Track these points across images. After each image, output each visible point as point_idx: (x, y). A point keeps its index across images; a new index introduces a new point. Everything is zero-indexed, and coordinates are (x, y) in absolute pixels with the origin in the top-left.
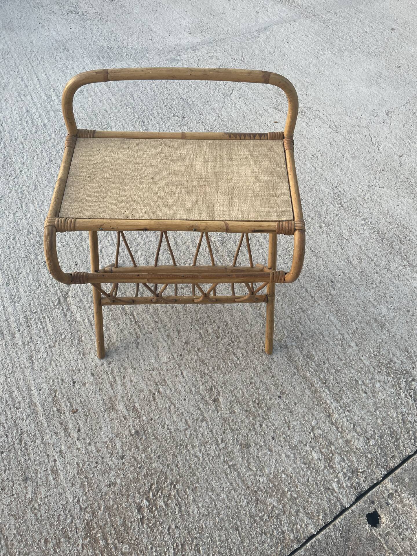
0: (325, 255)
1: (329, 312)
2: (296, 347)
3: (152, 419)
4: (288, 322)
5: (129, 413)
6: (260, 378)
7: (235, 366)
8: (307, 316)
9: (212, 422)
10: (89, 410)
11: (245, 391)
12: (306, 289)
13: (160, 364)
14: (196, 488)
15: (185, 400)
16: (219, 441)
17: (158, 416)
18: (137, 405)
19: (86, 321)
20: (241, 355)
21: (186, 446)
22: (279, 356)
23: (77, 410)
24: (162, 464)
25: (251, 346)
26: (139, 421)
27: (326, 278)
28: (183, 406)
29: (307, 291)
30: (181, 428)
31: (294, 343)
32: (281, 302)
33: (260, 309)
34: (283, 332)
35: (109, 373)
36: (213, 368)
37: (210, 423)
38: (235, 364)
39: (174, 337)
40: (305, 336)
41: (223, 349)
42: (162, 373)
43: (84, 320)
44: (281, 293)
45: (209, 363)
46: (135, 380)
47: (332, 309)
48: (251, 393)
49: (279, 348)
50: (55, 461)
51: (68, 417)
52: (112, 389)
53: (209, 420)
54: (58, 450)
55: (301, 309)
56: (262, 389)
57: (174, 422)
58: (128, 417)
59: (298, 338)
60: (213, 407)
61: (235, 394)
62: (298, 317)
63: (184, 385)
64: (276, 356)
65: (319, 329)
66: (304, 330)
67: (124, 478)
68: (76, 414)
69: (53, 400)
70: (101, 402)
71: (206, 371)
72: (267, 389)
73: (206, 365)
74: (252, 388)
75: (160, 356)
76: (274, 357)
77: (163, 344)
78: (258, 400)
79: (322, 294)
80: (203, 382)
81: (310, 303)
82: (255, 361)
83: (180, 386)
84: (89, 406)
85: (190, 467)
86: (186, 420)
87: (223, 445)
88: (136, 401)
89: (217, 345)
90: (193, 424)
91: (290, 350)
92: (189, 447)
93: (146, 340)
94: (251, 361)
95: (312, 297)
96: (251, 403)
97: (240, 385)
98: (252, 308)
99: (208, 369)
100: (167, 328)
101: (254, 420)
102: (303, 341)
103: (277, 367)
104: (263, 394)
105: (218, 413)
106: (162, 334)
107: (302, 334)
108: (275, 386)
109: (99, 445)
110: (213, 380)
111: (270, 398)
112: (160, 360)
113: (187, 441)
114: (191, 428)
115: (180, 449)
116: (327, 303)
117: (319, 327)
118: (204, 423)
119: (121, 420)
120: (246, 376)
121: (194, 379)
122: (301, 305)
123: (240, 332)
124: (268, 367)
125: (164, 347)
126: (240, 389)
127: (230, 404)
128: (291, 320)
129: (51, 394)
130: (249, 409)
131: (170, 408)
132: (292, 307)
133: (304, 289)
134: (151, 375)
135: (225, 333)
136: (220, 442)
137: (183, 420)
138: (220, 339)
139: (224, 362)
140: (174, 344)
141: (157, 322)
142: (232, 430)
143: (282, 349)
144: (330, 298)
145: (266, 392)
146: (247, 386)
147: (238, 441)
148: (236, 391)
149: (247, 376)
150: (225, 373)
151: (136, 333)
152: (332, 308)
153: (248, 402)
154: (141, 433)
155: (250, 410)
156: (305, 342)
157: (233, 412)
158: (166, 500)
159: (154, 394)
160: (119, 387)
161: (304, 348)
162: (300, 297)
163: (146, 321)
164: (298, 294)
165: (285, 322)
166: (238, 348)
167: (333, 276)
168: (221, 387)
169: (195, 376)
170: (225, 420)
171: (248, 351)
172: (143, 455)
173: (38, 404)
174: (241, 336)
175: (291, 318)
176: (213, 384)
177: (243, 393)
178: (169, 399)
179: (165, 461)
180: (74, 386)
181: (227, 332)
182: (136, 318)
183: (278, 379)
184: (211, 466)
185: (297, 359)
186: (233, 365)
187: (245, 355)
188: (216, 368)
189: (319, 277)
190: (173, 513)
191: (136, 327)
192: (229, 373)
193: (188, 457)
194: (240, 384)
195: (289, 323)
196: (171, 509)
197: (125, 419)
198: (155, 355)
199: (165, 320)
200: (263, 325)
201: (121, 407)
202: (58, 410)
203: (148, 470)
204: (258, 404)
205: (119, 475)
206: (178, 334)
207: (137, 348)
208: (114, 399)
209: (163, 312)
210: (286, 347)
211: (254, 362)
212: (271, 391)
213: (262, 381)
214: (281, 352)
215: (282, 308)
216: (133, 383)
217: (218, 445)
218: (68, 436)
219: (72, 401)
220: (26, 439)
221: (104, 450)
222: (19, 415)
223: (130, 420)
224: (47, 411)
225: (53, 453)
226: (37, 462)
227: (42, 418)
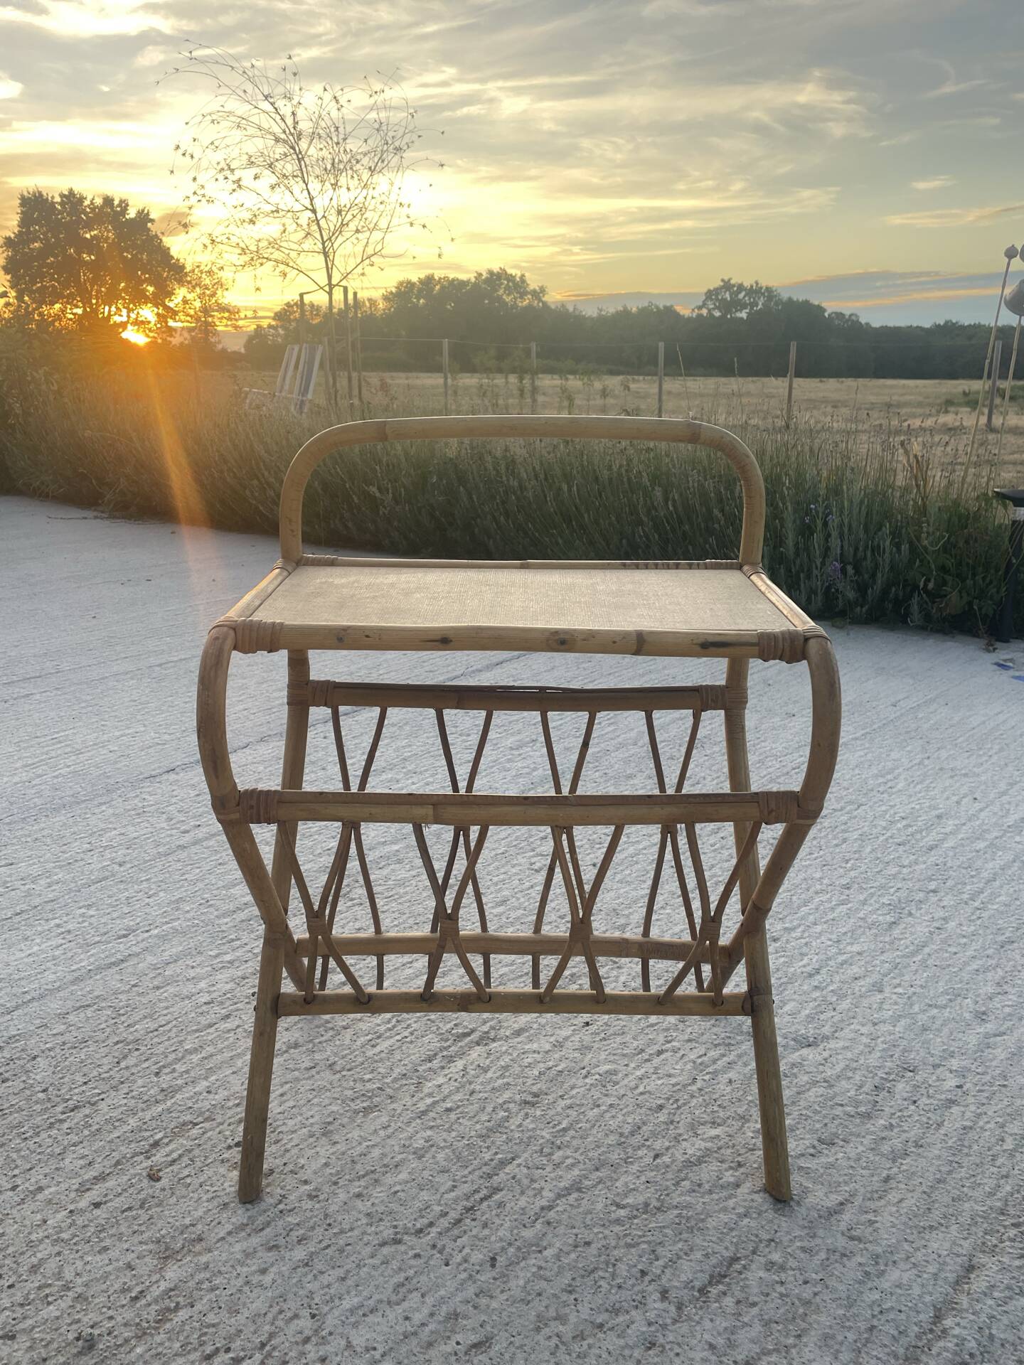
5: (156, 1301)
10: (158, 1205)
13: (340, 1330)
18: (183, 1314)
19: (429, 1101)
23: (159, 1179)
26: (127, 1341)
35: (281, 1207)
39: (459, 1337)
42: (309, 1347)
43: (430, 1095)
46: (267, 1279)
50: (14, 1188)
51: (138, 1169)
52: (230, 1233)
54: (44, 1182)
58: (143, 1302)
68: (145, 1183)
69: (184, 1124)
70: (187, 1221)
75: (371, 1319)
77: (418, 1310)
84: (173, 1200)
88: (198, 1307)
93: (417, 1256)
100: (483, 1301)
106: (453, 1294)
109: (52, 1266)
112: (355, 1325)
119: (129, 1290)
125: (407, 1318)
129: (201, 1114)
134: (296, 1316)
140: (430, 1345)
141: (493, 1266)
151: (431, 1224)
159: (228, 1350)
160: (238, 1247)
163: (486, 1232)
173: (169, 1103)
180: (229, 1147)
182: (485, 1204)
191: (453, 1215)
197: (136, 1298)
198: (371, 1302)
199: (512, 1284)
201: (173, 1273)
202: (156, 1144)
206: (475, 1346)
207: (383, 1244)
208: (198, 1248)
209: (540, 1268)
216: (255, 1279)
218: (83, 1189)
219: (185, 1160)
220: (78, 1116)
221: (37, 1280)
222: (140, 1082)
223: (129, 1314)
224: (154, 1123)
225: (36, 1177)
226: (14, 1156)
227: (133, 1122)
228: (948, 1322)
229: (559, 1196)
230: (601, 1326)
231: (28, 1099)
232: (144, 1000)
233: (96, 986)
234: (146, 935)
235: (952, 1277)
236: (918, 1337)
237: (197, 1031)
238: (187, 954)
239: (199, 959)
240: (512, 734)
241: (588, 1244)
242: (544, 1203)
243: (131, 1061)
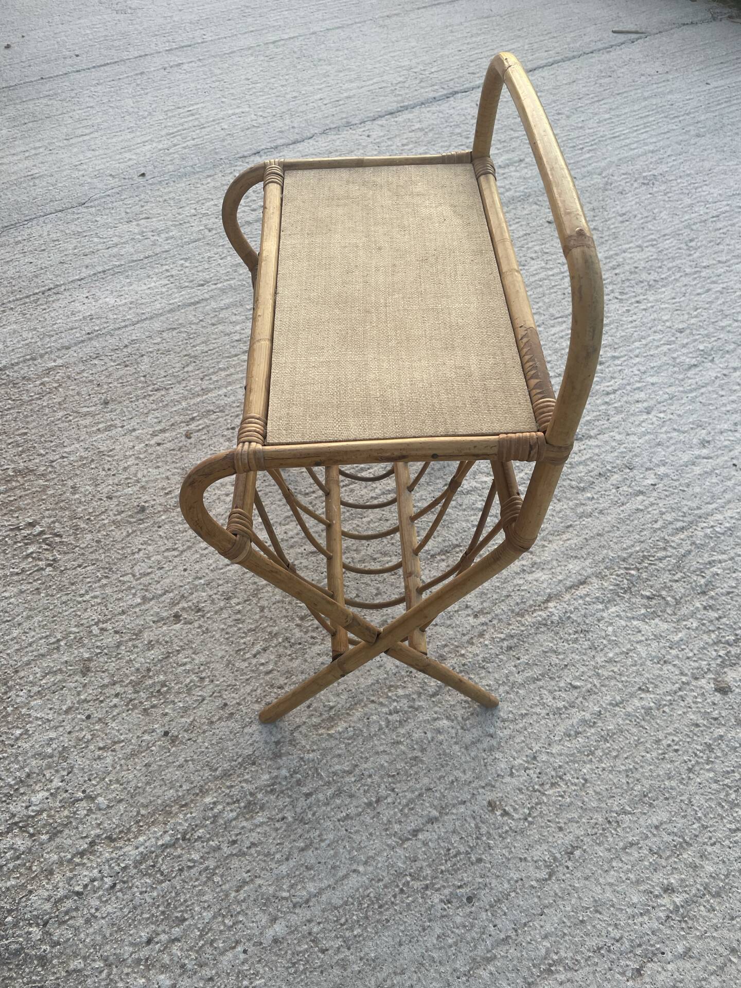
0: (563, 890)
1: (371, 876)
2: (277, 777)
3: (160, 527)
4: (339, 763)
6: (211, 696)
7: (240, 650)
8: (359, 814)
9: (139, 613)
10: (187, 451)
11: (188, 667)
12: (436, 819)
14: (39, 593)
15: (185, 570)
16: (104, 626)
17: (163, 535)
20: (263, 661)
21: (107, 577)
22: (256, 737)
23: (190, 438)
24: (87, 547)
25: (282, 681)
26: (159, 512)
27: (480, 880)
28: (175, 567)
29: (432, 820)
30: (136, 568)
31: (284, 772)
32: (393, 751)
33: (373, 702)
34: (313, 751)
36: (239, 612)
37: (137, 610)
38: (244, 649)
40: (302, 803)
41: (276, 628)
44: (419, 754)
45: (249, 605)
47: (381, 884)
48: (182, 679)
49: (273, 739)
50: (122, 427)
51: (181, 430)
53: (143, 607)
54: (136, 427)
55: (378, 801)
56: (187, 699)
57: (149, 558)
58: (170, 496)
59: (299, 785)
60: (165, 614)
61: (183, 649)
62: (354, 789)
63: (211, 568)
64: (257, 732)
65: (322, 841)
66: (319, 801)
67: (80, 503)
68: (183, 438)
69: (209, 411)
71: (233, 601)
72: (186, 710)
73: (246, 601)
74: (191, 681)
76: (255, 727)
78: (167, 692)
79: (425, 864)
80: (214, 596)
81: (397, 827)
82: (248, 689)
83: (211, 561)
84: (194, 450)
85: (73, 584)
86: (149, 574)
87: (95, 630)
89: (287, 617)
90: (140, 584)
91: (269, 763)
92: (104, 581)
94: (247, 680)
95: (415, 833)
96: (162, 677)
97: (198, 659)
98: (373, 684)
99: (239, 604)
101: (130, 683)
102: (290, 797)
103: (231, 732)
104: (176, 700)
105: (154, 622)
107: (308, 795)
108: (190, 725)
109: (133, 469)
110: (216, 613)
111: (166, 714)
113: (115, 576)
114: (135, 582)
115: (103, 568)
116: (400, 874)
117: (327, 842)
118: (139, 601)
119: (165, 489)
120: (217, 670)
121: (221, 582)
122: (390, 800)
123: (314, 660)
124: (232, 714)
126: (193, 659)
127: (167, 642)
128: (344, 772)
129: (219, 407)
130: (151, 674)
131: (174, 550)
132: (382, 777)
133: (435, 813)
135: (313, 631)
136: (101, 625)
137: (150, 570)
138: (299, 622)
139: (250, 630)
140: (292, 547)
142: (118, 646)
143: (273, 747)
144: (417, 885)
145: (180, 708)
146: (196, 671)
147: (97, 654)
148: (190, 651)
149: (217, 673)
150: (227, 633)
152: (386, 886)
153: (165, 673)
154: (141, 516)
155: (150, 677)
156: (288, 800)
157: (150, 646)
158: (34, 555)
161: (273, 797)
162: (411, 801)
164: (421, 795)
165: (339, 756)
166: (280, 656)
167: (492, 906)
168: (200, 627)
169: (227, 582)
170: (138, 634)
171: (270, 676)
172: (106, 522)
173: (204, 397)
174: (306, 661)
175: (349, 773)
176: (208, 612)
177: (185, 664)
178: (189, 548)
179: (91, 550)
180: (228, 429)
181: (314, 635)
183: (204, 732)
184: (67, 613)
185: (246, 777)
186: (243, 646)
187: (261, 668)
188: (239, 616)
189: (479, 860)
190: (13, 566)
192: (227, 639)
193: (88, 580)
194: (203, 659)
195: (338, 767)
196: (19, 563)
197: (167, 494)
200: (331, 708)
202: (193, 419)
203: (84, 529)
204: (159, 691)
205: (85, 496)
209: (358, 526)
210: (277, 756)
211: (247, 687)
212: (182, 717)
213: (203, 700)
214: (266, 742)
215: (377, 753)
216: (223, 498)
217: (97, 624)
218: (154, 435)
219: (205, 431)
220: (159, 394)
221: (125, 475)
222: (192, 382)
223: (163, 500)
224: (194, 407)
225: (134, 423)
226: (125, 409)
227: (184, 404)
228: (551, 605)
229: (383, 493)
230: (375, 559)
231: (136, 379)
232: (205, 331)
233: (180, 317)
234: (214, 287)
235: (568, 584)
236: (531, 606)
237: (228, 357)
238: (233, 305)
239: (240, 309)
241: (387, 520)
242: (374, 495)
243: (190, 368)
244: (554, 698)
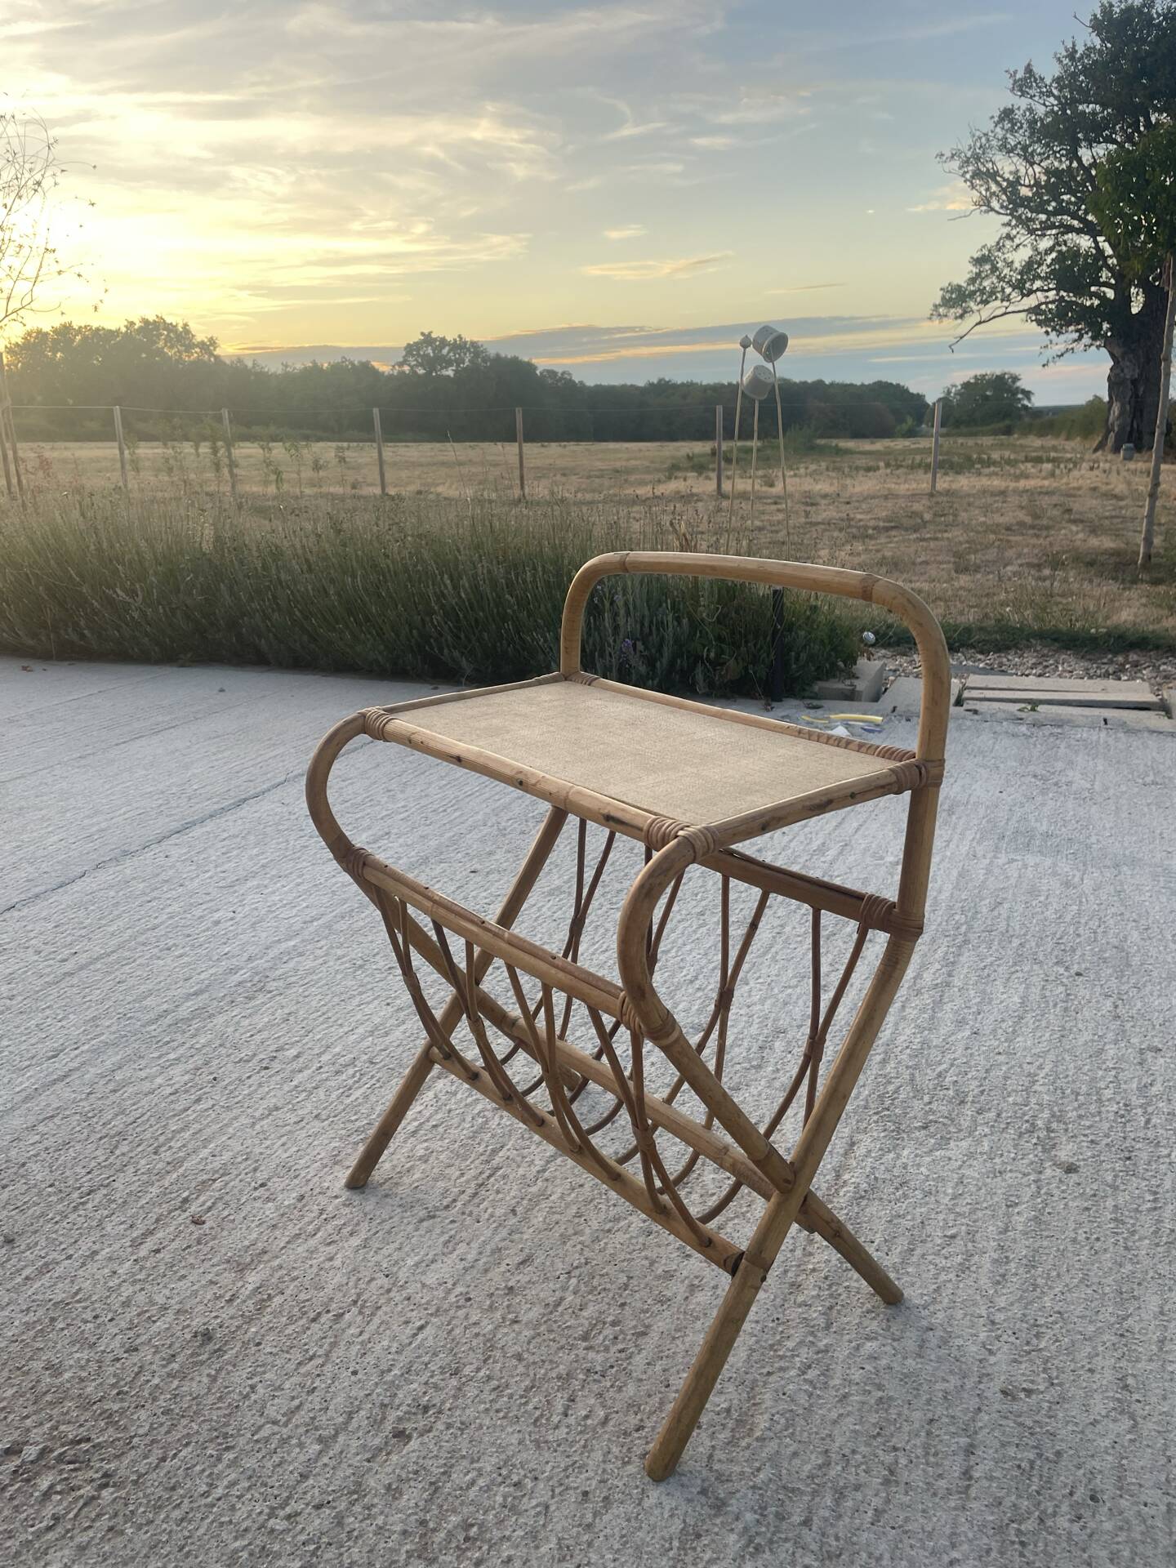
0: (1158, 1423)
1: (976, 1555)
2: (746, 1529)
3: (259, 1344)
4: (804, 1462)
5: (249, 1297)
6: (553, 1497)
7: (536, 1420)
8: (888, 1501)
9: (333, 1463)
10: (213, 1239)
11: (481, 1482)
12: (972, 1445)
13: (412, 1279)
14: (122, 1533)
15: (355, 1373)
16: (288, 1510)
17: (274, 1350)
18: (278, 1300)
19: (416, 1124)
20: (584, 1413)
21: (228, 1449)
22: (669, 1503)
23: (203, 1223)
24: (152, 1428)
25: (633, 1420)
26: (238, 1327)
27: (1082, 1471)
28: (334, 1379)
29: (970, 1451)
30: (271, 1411)
31: (749, 1517)
32: (850, 1408)
33: (769, 1374)
34: (759, 1470)
35: (324, 1216)
36: (489, 1378)
37: (325, 1460)
38: (542, 1415)
39: (507, 1261)
40: (808, 1536)
41: (561, 1367)
42: (392, 1294)
43: (415, 1119)
44: (880, 1394)
45: (495, 1362)
46: (337, 1263)
47: (994, 1554)
48: (487, 1503)
49: (695, 1490)
50: (69, 1257)
51: (180, 1221)
52: (288, 1242)
53: (331, 1453)
54: (95, 1247)
55: (892, 1472)
56: (522, 1520)
57: (280, 1388)
58: (238, 1301)
59: (784, 1518)
60: (377, 1441)
61: (452, 1466)
62: (852, 1478)
63: (393, 1350)
64: (663, 1498)
65: (879, 1559)
66: (826, 1520)
67: (82, 1380)
68: (193, 1227)
69: (204, 1182)
70: (247, 1243)
71: (467, 1370)
72: (533, 1535)
73: (485, 1361)
74: (505, 1497)
75: (433, 1266)
76: (655, 1494)
77: (467, 1253)
78: (481, 1533)
79: (1013, 1498)
80: (432, 1380)
81: (942, 1483)
82: (598, 1456)
83: (385, 1343)
84: (225, 1233)
85: (173, 1489)
86: (298, 1408)
87: (278, 1524)
88: (288, 1292)
89: (562, 1347)
90: (297, 1426)
91: (718, 1521)
92: (230, 1455)
93: (453, 1222)
94: (585, 1447)
95: (967, 1474)
96: (454, 1519)
97: (488, 1464)
98: (749, 1356)
99: (478, 1370)
100: (516, 1237)
101: (409, 1557)
102: (786, 1540)
103: (628, 1520)
104: (507, 1533)
105: (368, 1461)
106: (491, 1238)
107: (807, 1523)
108: (560, 1548)
109: (140, 1298)
110: (455, 1397)
111: (509, 1559)
112: (424, 1273)
113: (242, 1441)
114: (285, 1430)
115: (211, 1441)
116: (1000, 1529)
117: (887, 1556)
118: (318, 1447)
120: (528, 1462)
121: (426, 1359)
122: (903, 1461)
123: (650, 1372)
124: (606, 1498)
125: (462, 1260)
126: (479, 1470)
127: (416, 1472)
128: (820, 1467)
129: (217, 1171)
130: (431, 1525)
131: (311, 1359)
132: (868, 1445)
133: (964, 1441)
134: (372, 1279)
135: (614, 1344)
136: (282, 1513)
137: (296, 1402)
138: (584, 1344)
139: (528, 1390)
140: (486, 1271)
141: (515, 1214)
142: (339, 1521)
143: (703, 1499)
144: (1029, 1525)
145: (523, 1538)
146: (500, 1479)
147: (314, 1553)
148: (465, 1463)
149: (532, 1465)
150: (498, 1411)
151: (455, 1201)
152: (1002, 1553)
153: (454, 1511)
154: (211, 1347)
155: (434, 1530)
156: (788, 1545)
157: (393, 1492)
158: (58, 1488)
159: (328, 1311)
160: (300, 1249)
161: (767, 1555)
162: (926, 1447)
163: (500, 1196)
164: (929, 1433)
165: (795, 1454)
166: (600, 1395)
167: (1120, 1489)
168: (449, 1426)
169: (435, 1354)
170: (358, 1490)
171: (611, 1423)
172: (156, 1381)
173: (181, 1170)
174: (641, 1380)
175: (827, 1464)
176: (443, 1402)
177: (473, 1483)
178: (334, 1345)
179: (164, 1429)
180: (256, 1189)
181: (621, 1346)
182: (492, 1179)
183: (590, 1544)
184: (202, 1531)
185: (707, 1557)
186: (538, 1413)
187: (589, 1422)
188: (495, 1383)
189: (1058, 1454)
190: (28, 1523)
191: (470, 1191)
192: (504, 1418)
193: (198, 1468)
194: (494, 1460)
195: (808, 1467)
196: (38, 1512)
197: (230, 1301)
198: (430, 1257)
199: (535, 1221)
200: (728, 1410)
201: (253, 1279)
202: (186, 1200)
203: (122, 1412)
204: (467, 1539)
205: (82, 1368)
206: (522, 1263)
207: (421, 1221)
208: (266, 1258)
209: (551, 1208)
210: (719, 1506)
211: (593, 1455)
212: (537, 1547)
213: (547, 1507)
214: (689, 1501)
215: (835, 1422)
216: (327, 1265)
217: (272, 1515)
218: (136, 1244)
219: (220, 1206)
220: (98, 1197)
221: (134, 1311)
222: (143, 1162)
223: (232, 1311)
224: (175, 1187)
225: (85, 1246)
226: (54, 1236)
227: (154, 1190)
228: (846, 1177)
229: (548, 1162)
230: (609, 1231)
231: (39, 1194)
232: (108, 1102)
233: (50, 1100)
234: (77, 1052)
235: (842, 1151)
236: (828, 1189)
237: (174, 1116)
238: (128, 1060)
239: (143, 1062)
240: (364, 830)
241: (581, 1186)
242: (538, 1168)
243: (124, 1148)
244: (946, 1258)
